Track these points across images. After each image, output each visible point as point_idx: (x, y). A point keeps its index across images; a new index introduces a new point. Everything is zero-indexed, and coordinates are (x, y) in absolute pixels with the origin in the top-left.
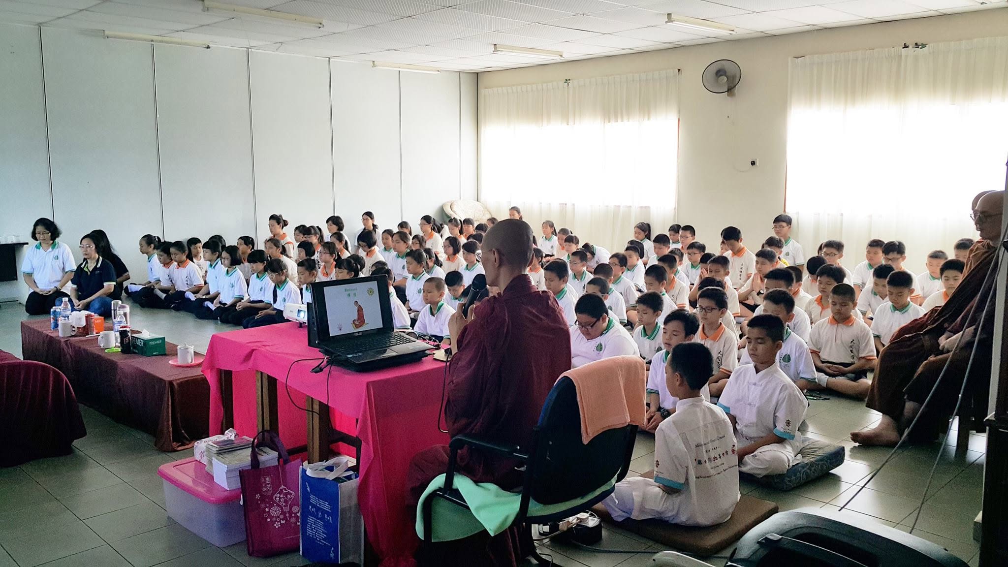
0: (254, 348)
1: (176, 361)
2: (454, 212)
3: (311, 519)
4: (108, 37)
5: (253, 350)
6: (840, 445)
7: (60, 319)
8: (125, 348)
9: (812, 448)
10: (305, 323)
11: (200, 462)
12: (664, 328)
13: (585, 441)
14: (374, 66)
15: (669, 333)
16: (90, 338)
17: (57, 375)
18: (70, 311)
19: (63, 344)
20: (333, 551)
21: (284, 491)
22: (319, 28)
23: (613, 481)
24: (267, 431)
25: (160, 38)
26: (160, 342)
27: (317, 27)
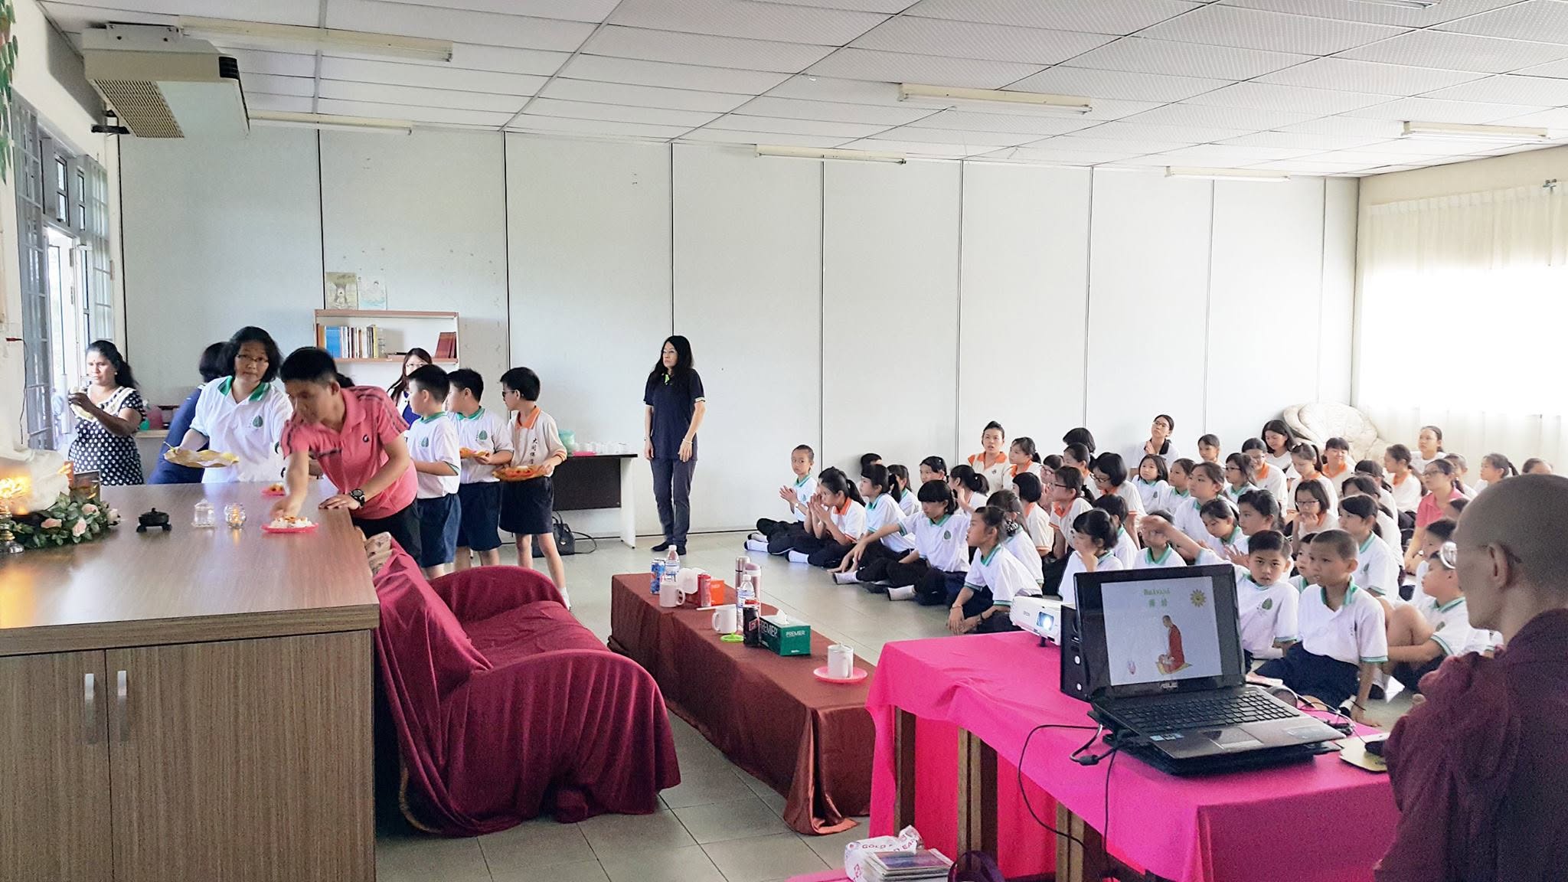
0: (960, 683)
1: (826, 671)
2: (1305, 425)
4: (760, 154)
5: (956, 687)
7: (663, 577)
8: (749, 638)
10: (1053, 640)
14: (1167, 175)
16: (702, 613)
17: (643, 679)
18: (678, 567)
19: (663, 618)
22: (1084, 112)
24: (976, 852)
25: (834, 152)
26: (803, 633)
27: (1080, 112)
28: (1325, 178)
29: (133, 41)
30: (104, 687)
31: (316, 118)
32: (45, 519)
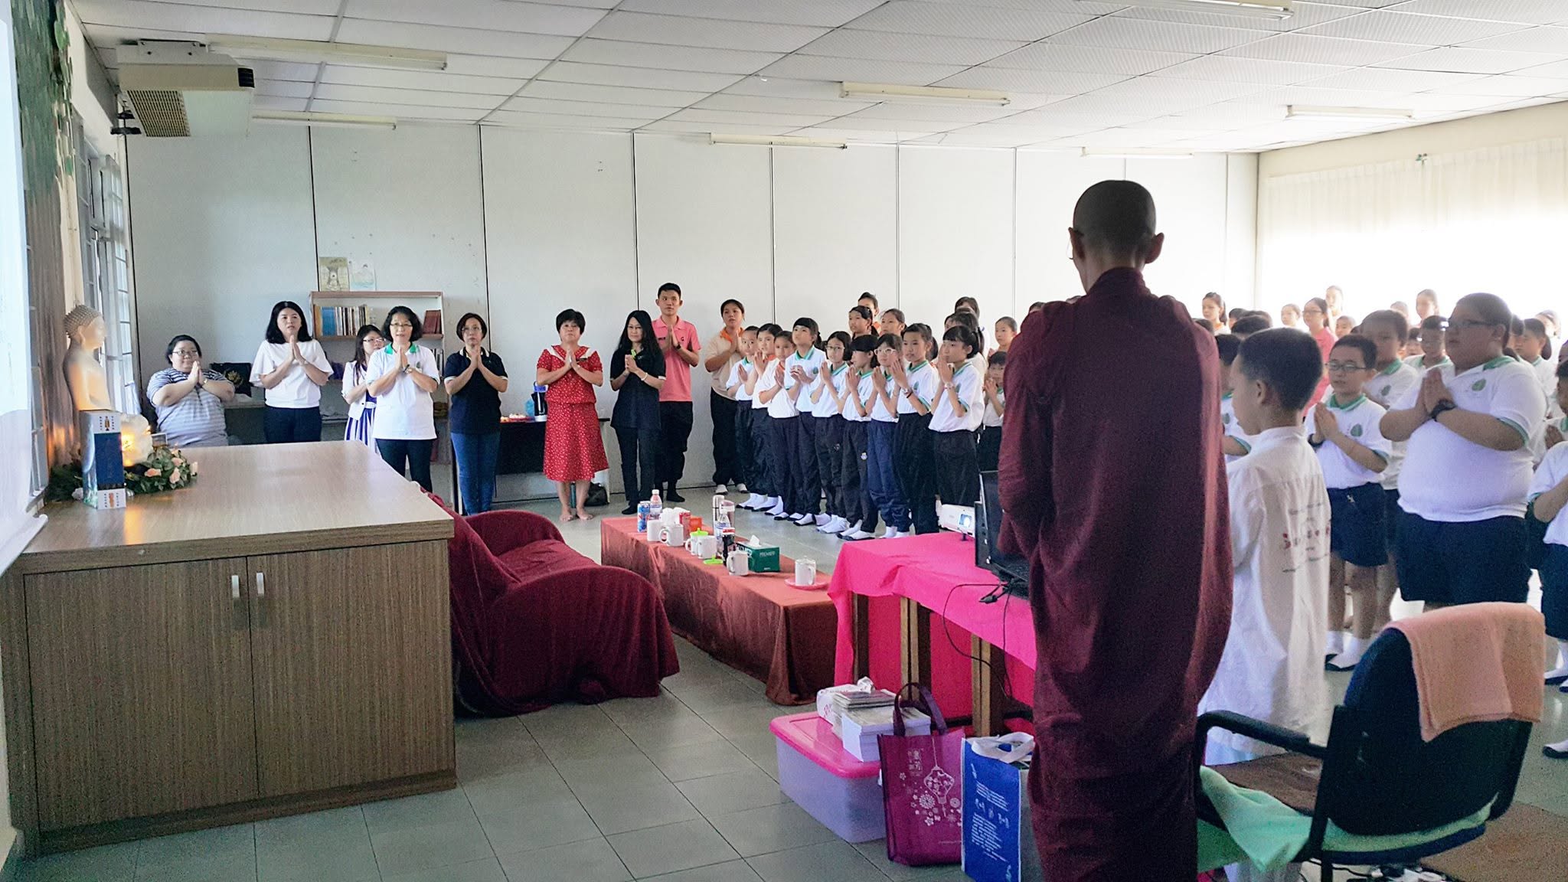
0: (899, 564)
1: (794, 581)
3: (978, 819)
4: (714, 142)
5: (898, 567)
7: (648, 518)
10: (971, 534)
11: (825, 720)
13: (1427, 736)
14: (1084, 154)
19: (651, 551)
20: (1010, 870)
21: (939, 773)
22: (1003, 105)
23: (1485, 812)
24: (915, 684)
25: (782, 139)
26: (773, 553)
27: (999, 104)
28: (1227, 154)
29: (162, 56)
30: (247, 585)
31: (308, 115)
32: (147, 469)
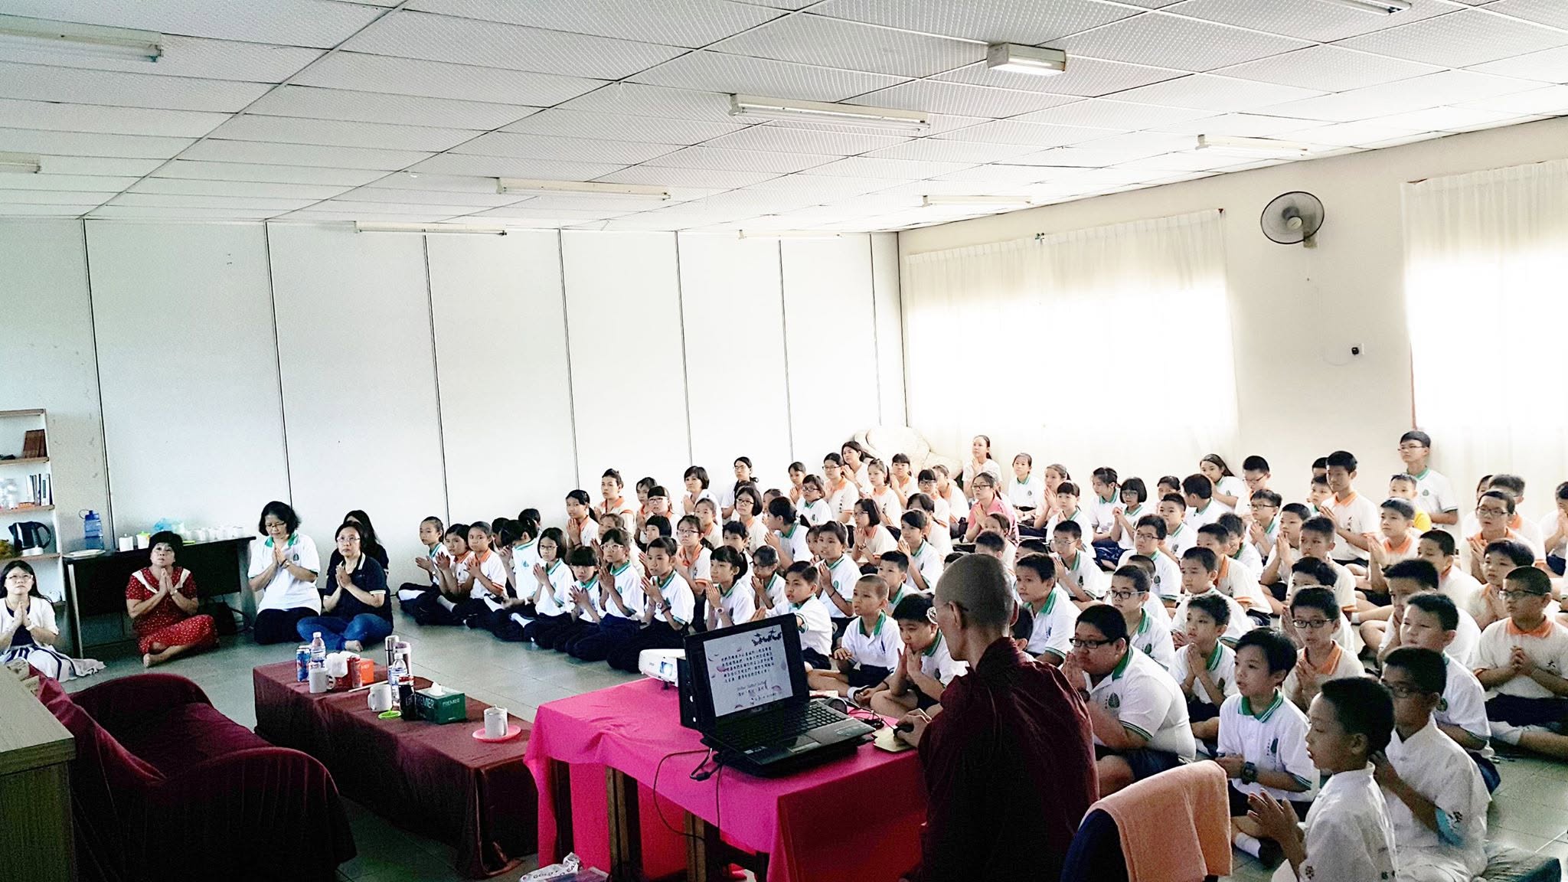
0: (602, 731)
1: (484, 732)
2: (873, 445)
4: (361, 231)
5: (600, 735)
6: (1551, 856)
7: (310, 664)
8: (407, 712)
9: (1502, 863)
10: (674, 683)
12: (1235, 657)
14: (742, 237)
15: (1243, 663)
16: (355, 694)
17: (314, 768)
19: (316, 705)
22: (664, 199)
25: (435, 226)
26: (458, 700)
27: (659, 199)
28: (870, 233)
